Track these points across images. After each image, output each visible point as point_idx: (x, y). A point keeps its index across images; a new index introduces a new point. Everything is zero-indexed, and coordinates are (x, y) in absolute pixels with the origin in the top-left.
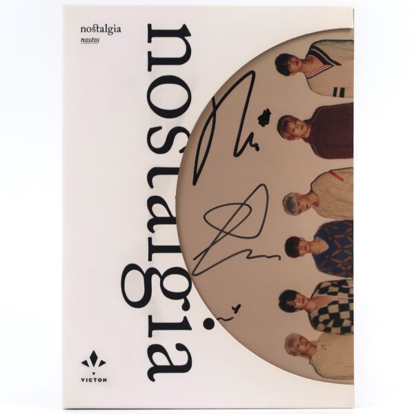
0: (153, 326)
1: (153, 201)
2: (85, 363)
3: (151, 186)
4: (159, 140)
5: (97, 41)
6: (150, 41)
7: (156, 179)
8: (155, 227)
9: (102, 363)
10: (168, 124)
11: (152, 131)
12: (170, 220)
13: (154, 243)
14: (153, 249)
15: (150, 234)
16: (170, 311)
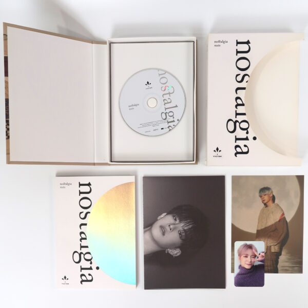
0: (237, 139)
1: (237, 98)
2: (215, 151)
3: (237, 93)
4: (239, 78)
5: (219, 46)
6: (237, 45)
7: (238, 91)
8: (238, 107)
9: (220, 151)
10: (243, 73)
11: (237, 75)
12: (243, 105)
13: (237, 112)
14: (237, 114)
15: (236, 109)
16: (242, 134)
